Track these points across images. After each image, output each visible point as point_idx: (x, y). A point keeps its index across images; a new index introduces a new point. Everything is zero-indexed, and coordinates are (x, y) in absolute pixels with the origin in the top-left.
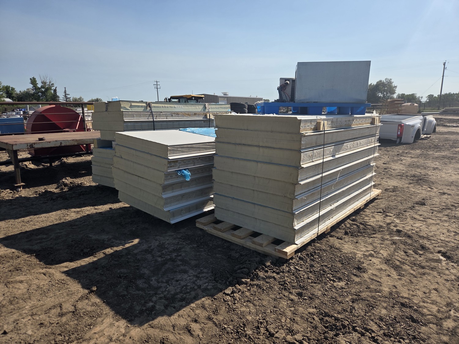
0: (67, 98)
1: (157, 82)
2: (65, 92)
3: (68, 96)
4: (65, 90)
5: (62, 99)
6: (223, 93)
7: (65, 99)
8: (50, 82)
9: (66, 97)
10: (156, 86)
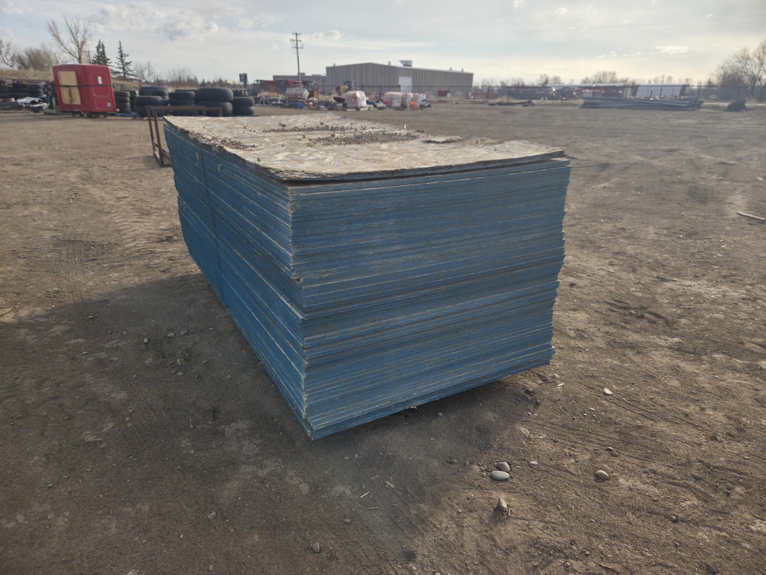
0: (125, 65)
1: (296, 34)
2: (121, 52)
3: (127, 60)
5: (116, 65)
6: (402, 62)
7: (122, 66)
8: (85, 31)
9: (122, 61)
10: (295, 42)
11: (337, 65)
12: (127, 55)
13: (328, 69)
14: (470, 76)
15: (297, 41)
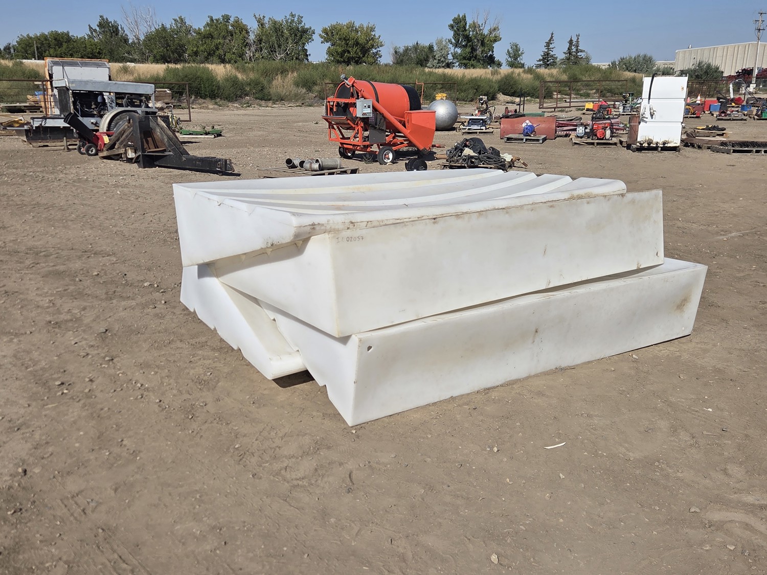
12: (581, 50)
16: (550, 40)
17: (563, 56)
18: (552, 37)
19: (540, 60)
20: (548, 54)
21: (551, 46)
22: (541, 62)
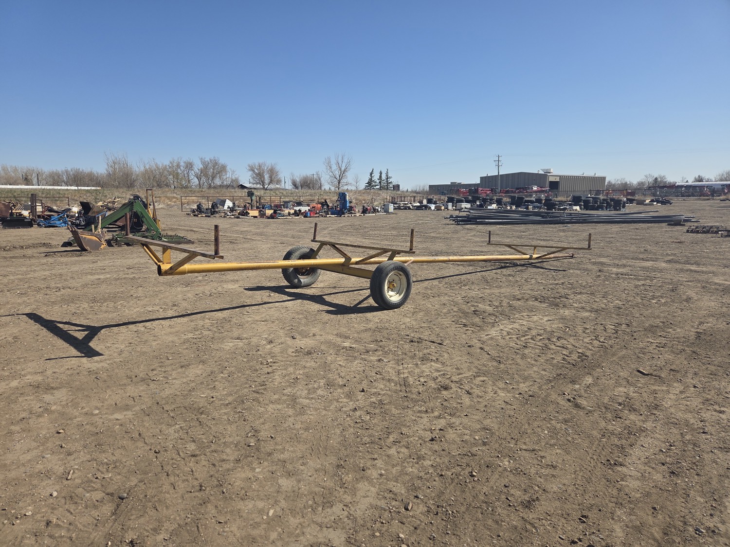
0: (388, 184)
1: (499, 157)
4: (387, 173)
6: (542, 170)
9: (387, 181)
11: (489, 175)
12: (390, 178)
13: (482, 178)
14: (604, 178)
15: (499, 161)
16: (372, 172)
17: (378, 181)
18: (373, 170)
19: (367, 183)
20: (371, 179)
21: (373, 175)
22: (367, 185)
